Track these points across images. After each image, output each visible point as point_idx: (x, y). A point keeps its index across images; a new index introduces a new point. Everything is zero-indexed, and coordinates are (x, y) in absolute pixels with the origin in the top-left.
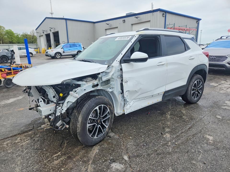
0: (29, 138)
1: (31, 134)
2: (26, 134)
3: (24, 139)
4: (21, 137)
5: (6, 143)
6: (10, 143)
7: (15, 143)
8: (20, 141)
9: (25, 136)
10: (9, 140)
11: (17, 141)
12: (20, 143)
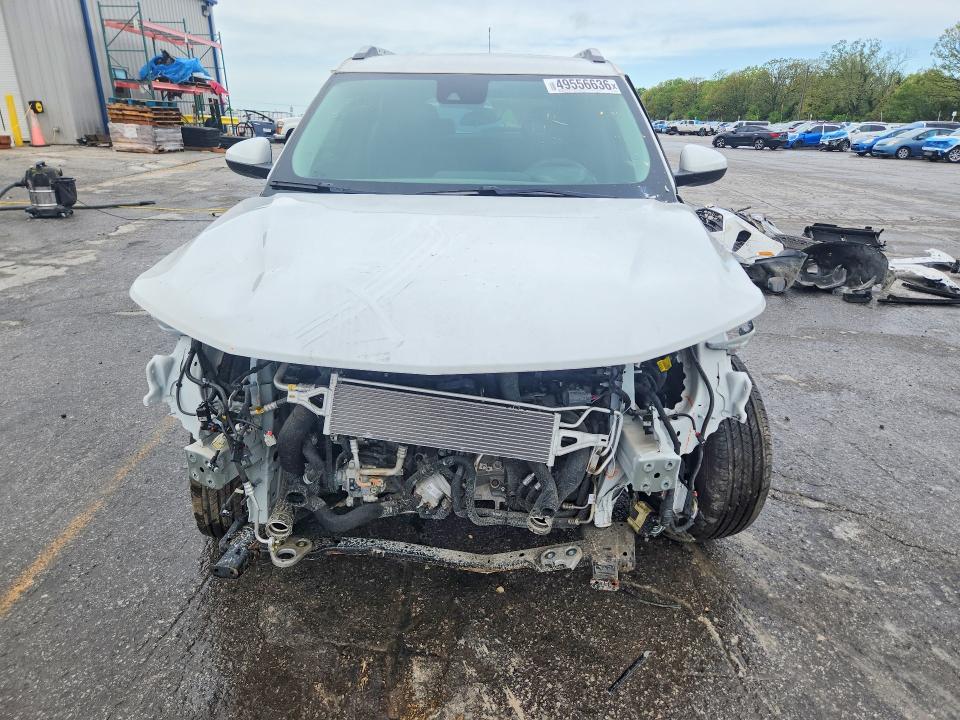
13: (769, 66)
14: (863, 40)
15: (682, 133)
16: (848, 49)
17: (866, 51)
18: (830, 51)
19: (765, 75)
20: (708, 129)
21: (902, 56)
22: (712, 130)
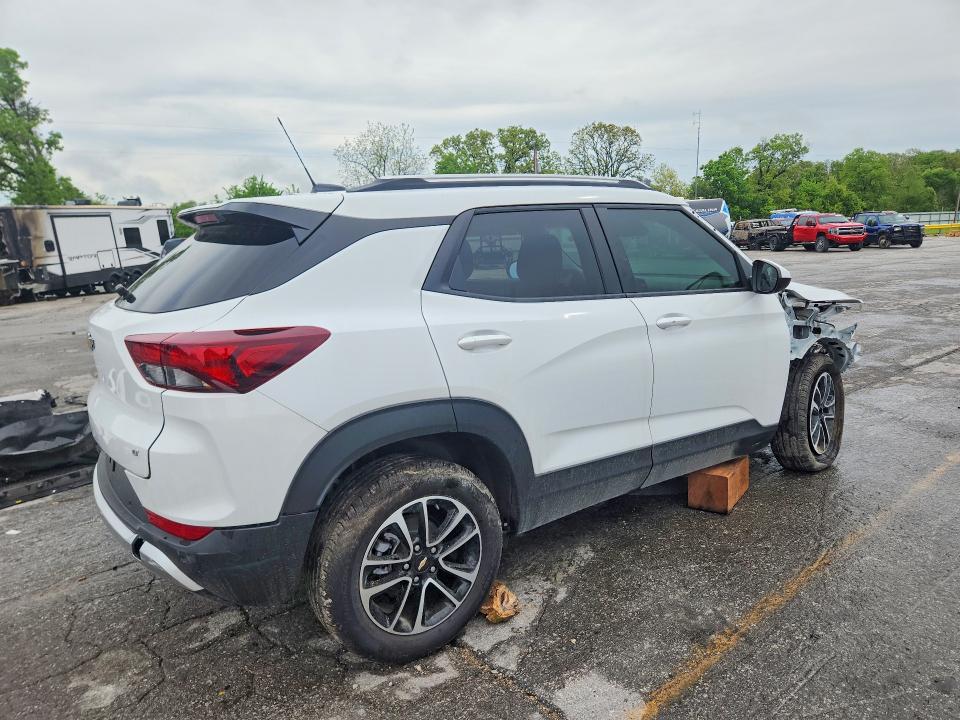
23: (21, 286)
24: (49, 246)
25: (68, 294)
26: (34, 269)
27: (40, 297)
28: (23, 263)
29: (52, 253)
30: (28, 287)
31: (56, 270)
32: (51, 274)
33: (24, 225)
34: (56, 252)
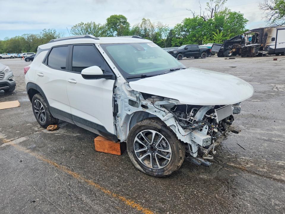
0: (239, 160)
1: (233, 162)
2: (238, 166)
3: (244, 162)
4: (245, 166)
5: (264, 170)
6: (260, 168)
7: (255, 164)
8: (249, 163)
9: (240, 164)
10: (259, 171)
11: (252, 164)
12: (251, 161)
13: (24, 36)
14: (51, 29)
15: (4, 58)
16: (47, 31)
17: (53, 32)
18: (42, 32)
19: (23, 39)
20: (14, 56)
21: (63, 34)
22: (15, 56)
23: (259, 52)
24: (273, 39)
25: (280, 55)
26: (265, 47)
27: (265, 55)
28: (262, 45)
29: (273, 42)
30: (261, 52)
31: (273, 47)
32: (270, 48)
33: (267, 33)
34: (275, 41)
